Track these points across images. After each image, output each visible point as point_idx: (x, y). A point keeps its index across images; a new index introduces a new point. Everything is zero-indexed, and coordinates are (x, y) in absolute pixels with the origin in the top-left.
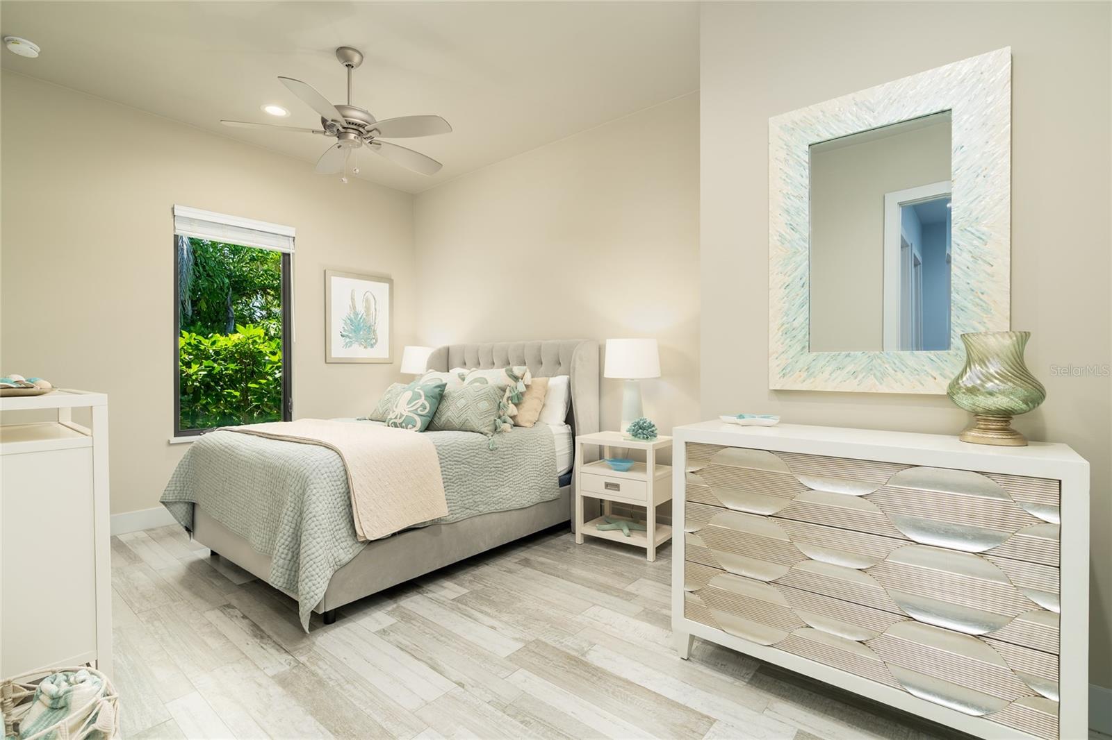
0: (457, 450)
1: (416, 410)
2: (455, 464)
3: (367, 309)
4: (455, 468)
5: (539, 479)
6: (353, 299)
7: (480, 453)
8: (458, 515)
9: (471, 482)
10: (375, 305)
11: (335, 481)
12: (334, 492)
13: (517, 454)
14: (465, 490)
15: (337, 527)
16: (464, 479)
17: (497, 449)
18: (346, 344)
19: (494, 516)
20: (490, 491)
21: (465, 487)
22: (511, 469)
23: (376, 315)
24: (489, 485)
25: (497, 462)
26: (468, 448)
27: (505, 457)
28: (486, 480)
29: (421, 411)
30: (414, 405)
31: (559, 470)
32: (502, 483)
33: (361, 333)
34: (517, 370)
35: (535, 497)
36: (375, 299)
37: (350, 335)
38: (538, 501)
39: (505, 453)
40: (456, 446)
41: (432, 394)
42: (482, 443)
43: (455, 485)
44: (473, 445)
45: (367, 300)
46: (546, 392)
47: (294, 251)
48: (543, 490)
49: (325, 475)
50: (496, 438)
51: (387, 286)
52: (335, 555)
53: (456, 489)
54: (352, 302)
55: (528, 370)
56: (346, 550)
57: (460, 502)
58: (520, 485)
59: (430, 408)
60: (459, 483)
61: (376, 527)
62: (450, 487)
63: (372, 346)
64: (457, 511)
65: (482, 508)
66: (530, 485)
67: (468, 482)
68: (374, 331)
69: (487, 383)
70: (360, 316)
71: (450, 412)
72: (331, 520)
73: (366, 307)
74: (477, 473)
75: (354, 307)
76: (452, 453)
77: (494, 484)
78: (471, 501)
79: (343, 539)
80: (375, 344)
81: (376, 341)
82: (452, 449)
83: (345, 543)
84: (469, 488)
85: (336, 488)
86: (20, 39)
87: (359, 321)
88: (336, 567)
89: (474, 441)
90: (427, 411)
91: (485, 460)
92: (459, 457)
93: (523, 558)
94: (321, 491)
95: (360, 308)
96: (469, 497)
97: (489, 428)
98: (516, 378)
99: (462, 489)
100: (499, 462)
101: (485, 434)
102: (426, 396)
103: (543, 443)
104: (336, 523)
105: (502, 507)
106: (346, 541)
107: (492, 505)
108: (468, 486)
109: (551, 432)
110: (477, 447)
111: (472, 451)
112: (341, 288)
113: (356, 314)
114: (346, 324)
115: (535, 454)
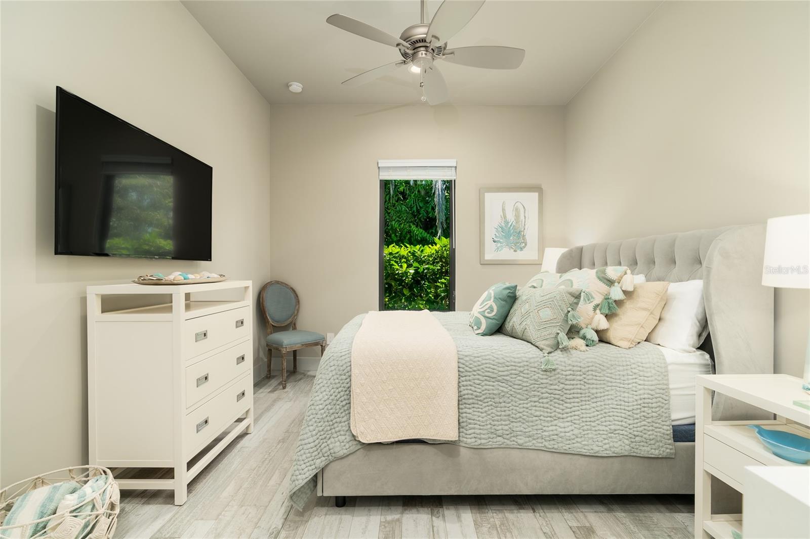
0: (490, 363)
1: (484, 311)
2: (486, 380)
3: (517, 217)
4: (486, 385)
5: (631, 422)
6: (503, 210)
7: (526, 372)
8: (483, 441)
9: (508, 405)
10: (525, 213)
11: (341, 375)
12: (339, 385)
13: (590, 381)
14: (499, 414)
15: (338, 420)
16: (497, 400)
17: (554, 370)
18: (498, 248)
19: (548, 456)
20: (538, 422)
21: (499, 409)
22: (577, 400)
23: (525, 222)
24: (538, 413)
25: (552, 387)
26: (507, 364)
27: (568, 382)
28: (532, 406)
29: (488, 313)
30: (484, 306)
31: (674, 417)
32: (560, 416)
33: (511, 238)
34: (612, 272)
35: (620, 446)
36: (524, 208)
37: (501, 240)
38: (626, 453)
39: (568, 377)
40: (489, 359)
41: (500, 297)
42: (532, 360)
43: (484, 405)
44: (517, 360)
45: (517, 210)
46: (666, 302)
47: (455, 178)
48: (637, 439)
49: (333, 368)
50: (558, 355)
51: (535, 196)
52: (331, 446)
53: (485, 409)
54: (503, 212)
55: (629, 272)
56: (342, 444)
57: (489, 426)
58: (593, 424)
59: (498, 311)
60: (490, 403)
61: (372, 431)
62: (476, 406)
63: (521, 249)
64: (483, 436)
65: (521, 440)
66: (613, 427)
67: (503, 404)
68: (524, 236)
70: (510, 224)
72: (331, 411)
73: (516, 215)
74: (518, 396)
75: (505, 217)
76: (482, 367)
77: (546, 414)
78: (506, 428)
79: (342, 433)
80: (524, 247)
81: (526, 245)
82: (484, 362)
83: (343, 438)
84: (505, 411)
85: (341, 382)
87: (509, 228)
88: (330, 457)
89: (519, 356)
90: (494, 313)
91: (533, 382)
92: (493, 373)
93: (587, 525)
94: (325, 382)
95: (511, 217)
96: (504, 423)
97: (547, 342)
98: (610, 282)
99: (494, 411)
100: (556, 387)
101: (541, 350)
102: (495, 298)
103: (641, 373)
104: (337, 416)
105: (556, 446)
106: (345, 435)
107: (539, 440)
108: (503, 409)
109: (664, 359)
110: (521, 364)
111: (514, 368)
112: (493, 200)
113: (507, 223)
114: (497, 231)
115: (626, 386)
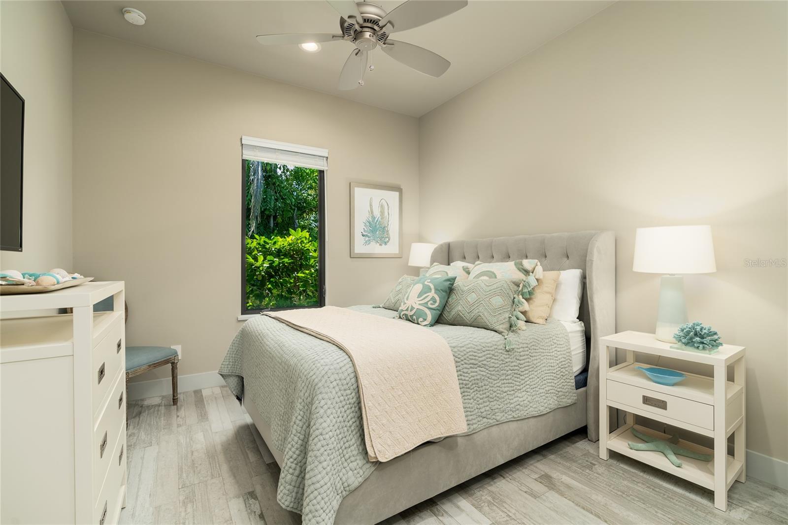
0: (472, 351)
1: (427, 303)
2: (471, 368)
3: (382, 213)
4: (472, 372)
5: (556, 382)
6: (371, 205)
7: (496, 354)
8: (475, 426)
9: (487, 387)
10: (388, 209)
11: (345, 390)
12: (344, 403)
13: (533, 355)
14: (481, 397)
15: (347, 445)
16: (480, 384)
17: (513, 349)
18: (366, 242)
19: (513, 425)
20: (507, 397)
21: (481, 392)
22: (527, 372)
23: (388, 218)
24: (506, 389)
25: (513, 364)
26: (484, 349)
27: (522, 358)
28: (502, 384)
29: (431, 304)
30: (424, 299)
31: (575, 370)
32: (519, 388)
33: (378, 233)
34: (527, 264)
35: (552, 402)
36: (388, 205)
37: (369, 235)
38: (556, 407)
39: (521, 354)
40: (471, 348)
41: (442, 288)
42: (499, 343)
43: (472, 391)
44: (489, 345)
45: (382, 206)
46: (557, 286)
47: (327, 168)
48: (560, 394)
49: (335, 383)
50: (511, 337)
51: (397, 194)
52: (344, 479)
53: (472, 396)
54: (371, 208)
55: (539, 264)
56: (355, 472)
57: (477, 410)
58: (537, 389)
59: (440, 301)
60: (475, 388)
61: (389, 446)
62: (466, 394)
63: (386, 244)
64: (474, 421)
65: (500, 417)
66: (547, 389)
67: (484, 387)
68: (387, 231)
69: (496, 277)
70: (376, 219)
71: (459, 307)
72: (340, 436)
73: (381, 211)
74: (493, 377)
75: (372, 212)
76: (467, 355)
77: (511, 389)
78: (487, 408)
79: (353, 459)
80: (388, 242)
81: (389, 239)
82: (468, 350)
83: (355, 464)
84: (485, 394)
85: (346, 398)
86: (132, 9)
87: (376, 223)
88: (344, 493)
89: (489, 341)
90: (437, 304)
91: (501, 362)
92: (475, 359)
93: (543, 473)
94: (329, 402)
95: (377, 213)
96: (485, 404)
97: (504, 326)
98: (527, 272)
99: (478, 395)
100: (515, 364)
101: (500, 333)
102: (436, 289)
103: (558, 342)
104: (345, 440)
105: (519, 415)
106: (356, 460)
107: (510, 413)
108: (484, 392)
109: (566, 330)
110: (493, 348)
111: (488, 352)
112: (362, 195)
113: (374, 218)
114: (366, 225)
115: (551, 354)
